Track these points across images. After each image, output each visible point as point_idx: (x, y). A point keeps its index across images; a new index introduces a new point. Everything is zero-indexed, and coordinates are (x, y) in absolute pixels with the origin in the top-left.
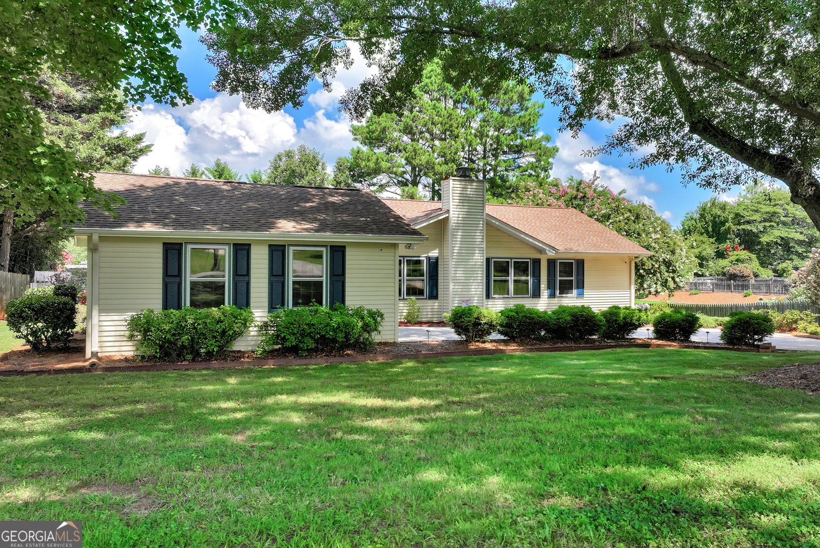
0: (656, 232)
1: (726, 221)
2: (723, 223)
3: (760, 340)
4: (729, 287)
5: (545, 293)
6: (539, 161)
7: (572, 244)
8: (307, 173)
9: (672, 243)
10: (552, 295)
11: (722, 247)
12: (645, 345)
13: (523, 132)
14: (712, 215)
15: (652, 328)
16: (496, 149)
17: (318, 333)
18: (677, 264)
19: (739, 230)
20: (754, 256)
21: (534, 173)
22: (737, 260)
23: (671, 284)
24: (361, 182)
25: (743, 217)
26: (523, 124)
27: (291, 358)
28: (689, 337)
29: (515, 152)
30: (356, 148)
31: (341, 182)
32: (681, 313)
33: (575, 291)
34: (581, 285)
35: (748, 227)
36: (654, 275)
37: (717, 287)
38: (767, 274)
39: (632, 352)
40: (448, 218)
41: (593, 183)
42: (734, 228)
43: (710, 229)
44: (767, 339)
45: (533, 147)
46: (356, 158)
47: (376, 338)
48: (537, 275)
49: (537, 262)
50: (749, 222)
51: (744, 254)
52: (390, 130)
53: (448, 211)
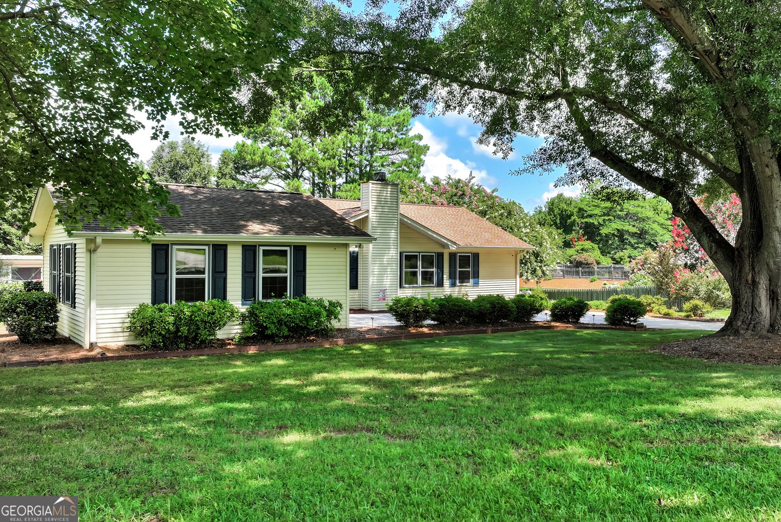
0: (526, 227)
1: (572, 215)
2: (569, 217)
3: (635, 321)
4: (577, 273)
5: (447, 282)
6: (411, 157)
7: (469, 240)
8: (192, 164)
9: (539, 237)
10: (453, 285)
11: (569, 237)
12: (547, 327)
13: (398, 131)
14: (559, 209)
15: (549, 313)
16: (372, 146)
17: (292, 322)
18: (544, 255)
19: (582, 222)
20: (596, 246)
21: (407, 170)
22: (582, 250)
23: (539, 273)
24: (244, 174)
25: (586, 211)
26: (397, 124)
27: (270, 344)
28: (579, 320)
29: (388, 149)
30: (240, 142)
31: (226, 174)
32: (573, 300)
33: (471, 281)
34: (476, 275)
35: (590, 220)
36: (526, 265)
37: (567, 273)
38: (606, 261)
39: (541, 333)
40: (367, 217)
41: (469, 182)
42: (577, 220)
43: (558, 221)
44: (641, 320)
45: (406, 145)
46: (240, 152)
47: (335, 324)
48: (440, 268)
49: (440, 256)
50: (590, 216)
51: (588, 244)
52: (275, 125)
53: (368, 211)
